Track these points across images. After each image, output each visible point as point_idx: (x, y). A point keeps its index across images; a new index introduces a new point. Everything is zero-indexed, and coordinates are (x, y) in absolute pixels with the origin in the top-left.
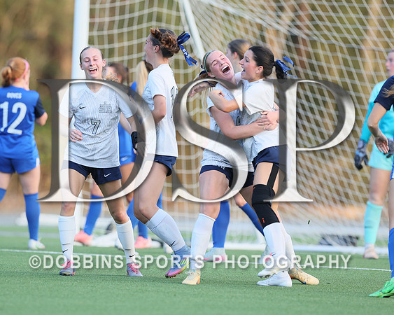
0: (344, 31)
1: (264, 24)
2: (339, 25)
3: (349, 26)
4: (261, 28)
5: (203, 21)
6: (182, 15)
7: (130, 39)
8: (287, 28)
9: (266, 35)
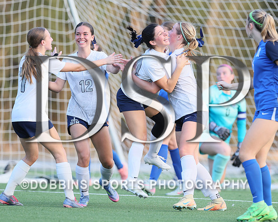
0: (191, 13)
1: (129, 8)
4: (126, 11)
7: (23, 18)
8: (147, 11)
9: (130, 16)
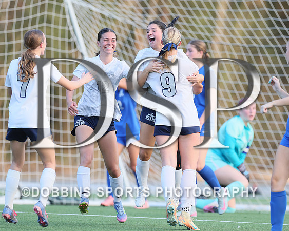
2: (194, 24)
3: (202, 26)
5: (84, 23)
6: (67, 17)
